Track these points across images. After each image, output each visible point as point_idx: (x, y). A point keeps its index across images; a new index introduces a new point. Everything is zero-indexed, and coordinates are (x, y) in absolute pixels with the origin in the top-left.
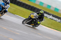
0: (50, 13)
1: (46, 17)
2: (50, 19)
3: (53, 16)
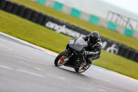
0: (61, 19)
1: (53, 29)
2: (62, 33)
3: (69, 27)
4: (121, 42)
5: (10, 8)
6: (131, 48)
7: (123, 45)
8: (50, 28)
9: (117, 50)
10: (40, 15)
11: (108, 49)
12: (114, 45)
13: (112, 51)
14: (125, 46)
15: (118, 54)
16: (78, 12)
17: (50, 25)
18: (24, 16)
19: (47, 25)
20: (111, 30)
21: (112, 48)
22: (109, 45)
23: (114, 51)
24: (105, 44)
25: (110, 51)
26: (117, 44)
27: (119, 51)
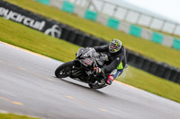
4: (65, 22)
6: (79, 30)
7: (68, 26)
9: (59, 33)
11: (48, 31)
12: (55, 26)
13: (53, 34)
14: (71, 27)
15: (62, 38)
20: (68, 12)
21: (53, 30)
22: (49, 25)
23: (56, 34)
24: (43, 24)
25: (50, 34)
26: (60, 25)
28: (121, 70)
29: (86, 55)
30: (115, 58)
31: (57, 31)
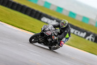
5: (15, 7)
8: (45, 22)
9: (94, 39)
10: (37, 12)
11: (87, 38)
13: (90, 40)
16: (74, 14)
17: (44, 19)
18: (26, 13)
19: (42, 19)
21: (90, 37)
22: (88, 34)
24: (85, 34)
25: (89, 39)
26: (94, 34)
27: (96, 39)
28: (68, 38)
29: (47, 29)
30: (64, 31)
31: (92, 38)
